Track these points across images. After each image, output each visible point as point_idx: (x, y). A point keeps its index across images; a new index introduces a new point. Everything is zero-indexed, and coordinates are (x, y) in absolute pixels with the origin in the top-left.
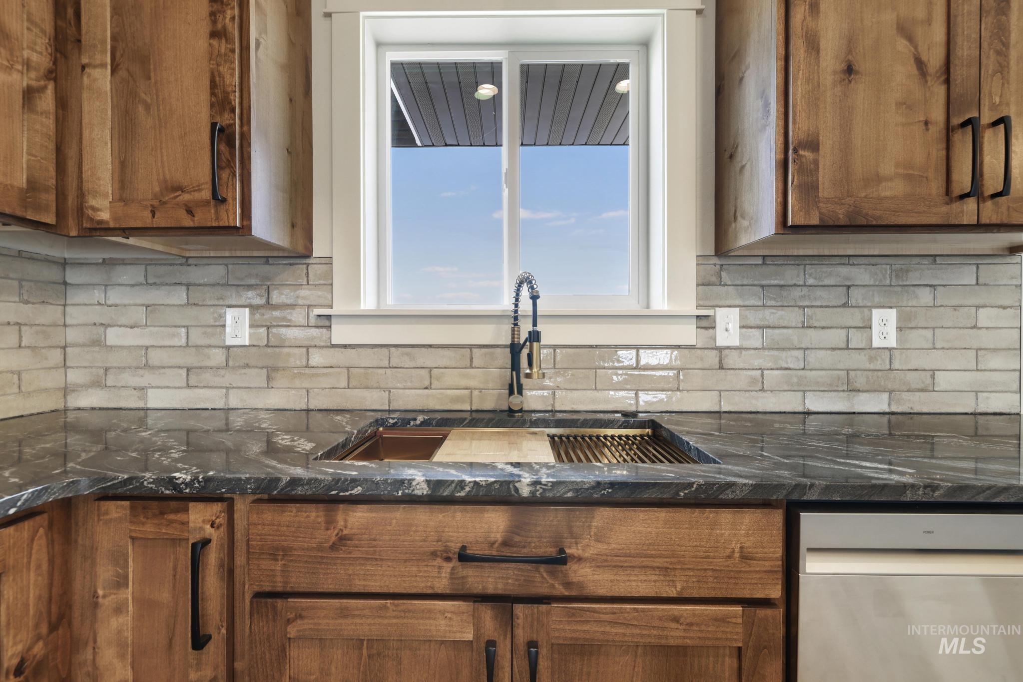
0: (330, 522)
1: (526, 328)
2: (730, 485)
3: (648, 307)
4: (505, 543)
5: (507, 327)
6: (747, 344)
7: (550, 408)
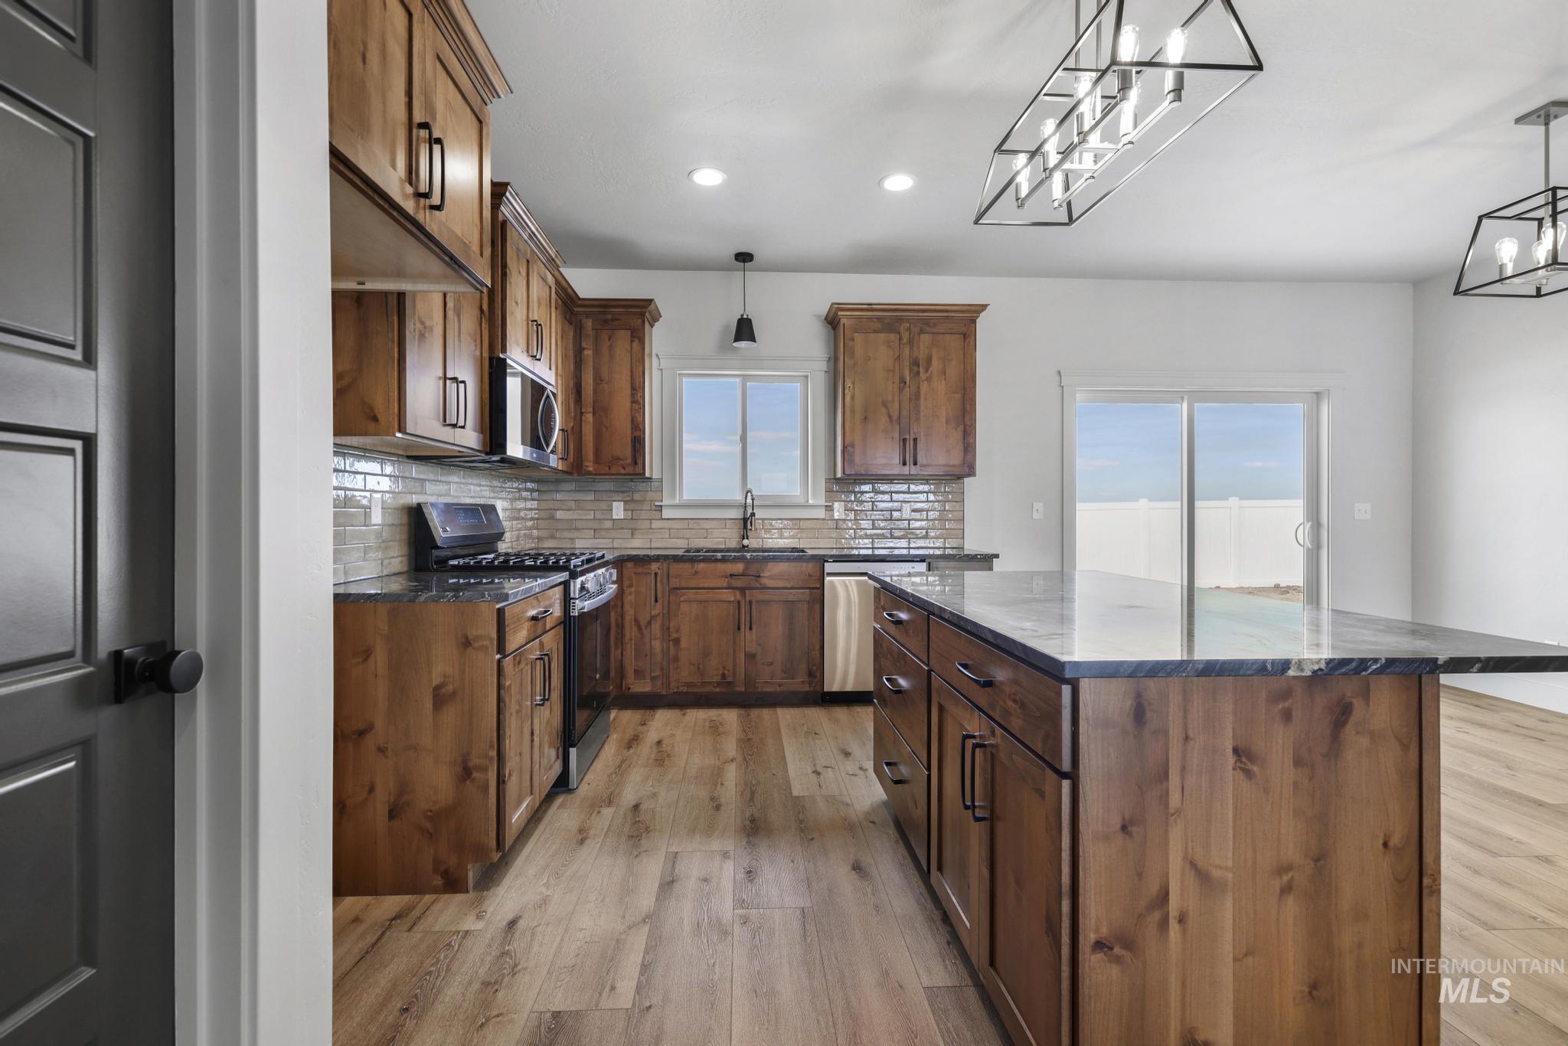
0: (693, 568)
1: (749, 511)
3: (807, 502)
4: (743, 572)
5: (741, 510)
6: (847, 518)
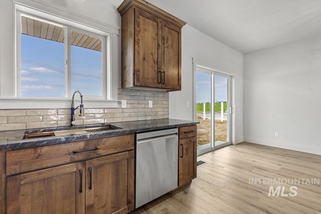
0: (35, 152)
2: (126, 131)
3: (106, 99)
4: (84, 149)
6: (128, 107)
7: (82, 124)
